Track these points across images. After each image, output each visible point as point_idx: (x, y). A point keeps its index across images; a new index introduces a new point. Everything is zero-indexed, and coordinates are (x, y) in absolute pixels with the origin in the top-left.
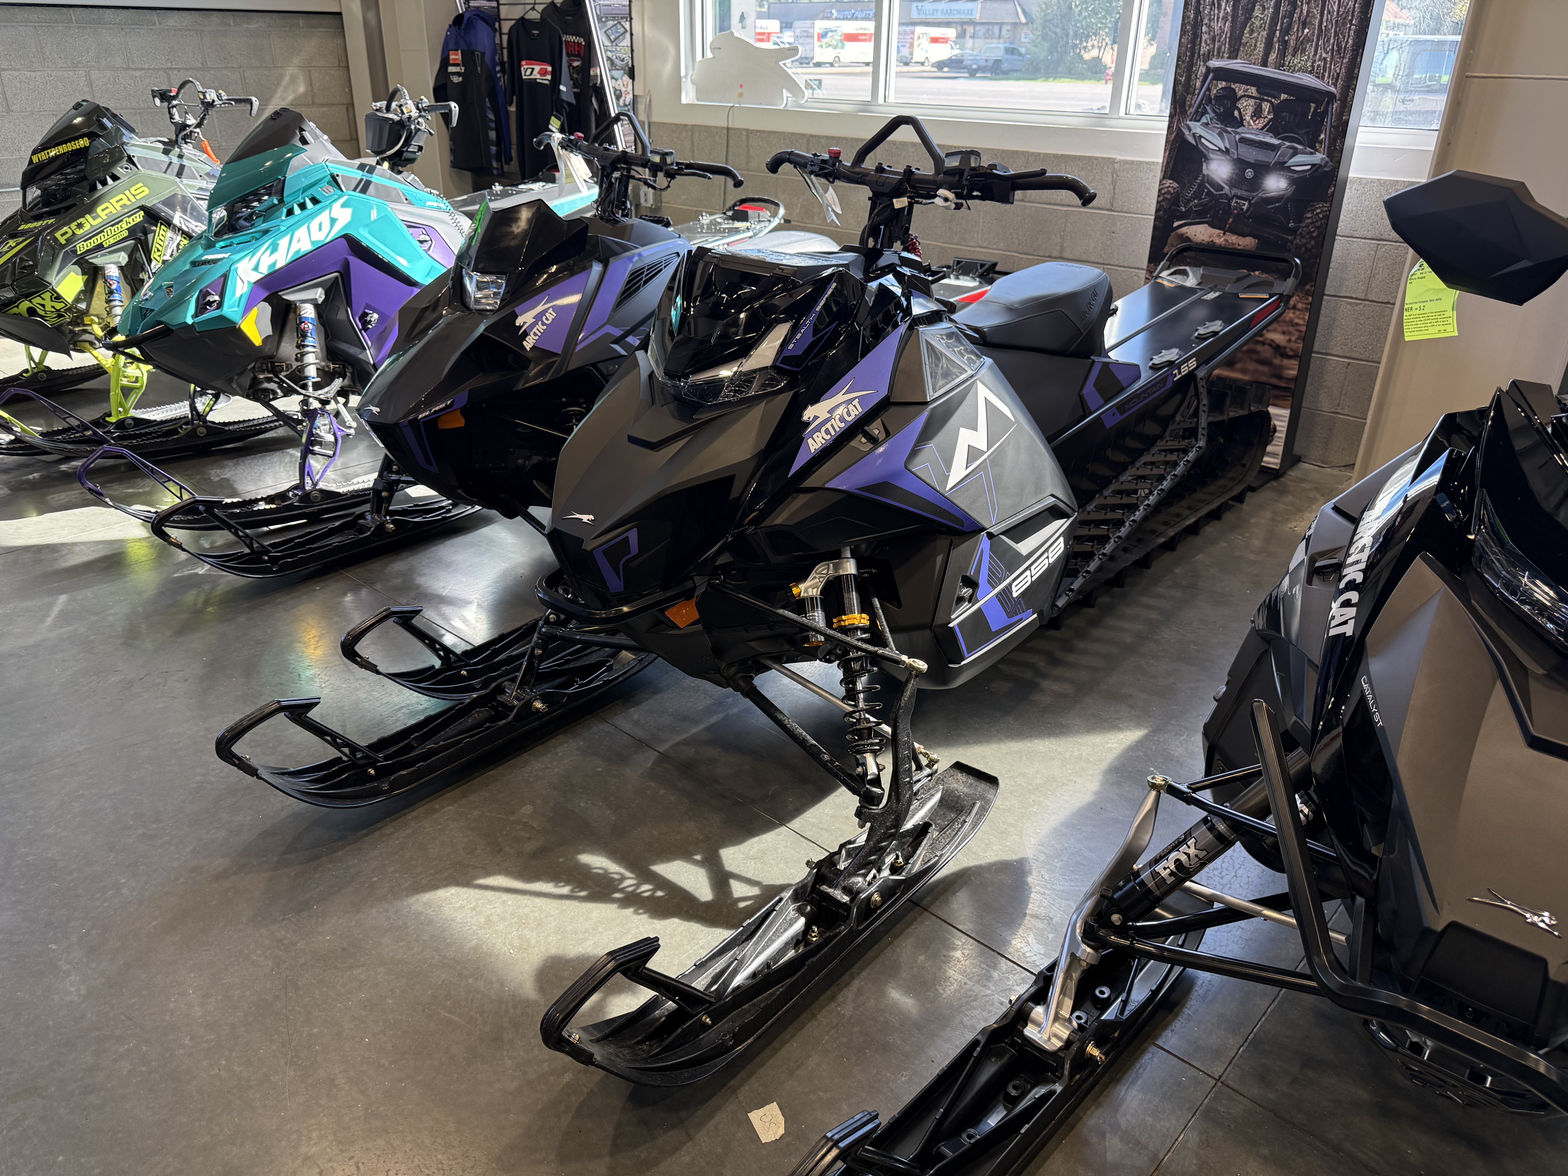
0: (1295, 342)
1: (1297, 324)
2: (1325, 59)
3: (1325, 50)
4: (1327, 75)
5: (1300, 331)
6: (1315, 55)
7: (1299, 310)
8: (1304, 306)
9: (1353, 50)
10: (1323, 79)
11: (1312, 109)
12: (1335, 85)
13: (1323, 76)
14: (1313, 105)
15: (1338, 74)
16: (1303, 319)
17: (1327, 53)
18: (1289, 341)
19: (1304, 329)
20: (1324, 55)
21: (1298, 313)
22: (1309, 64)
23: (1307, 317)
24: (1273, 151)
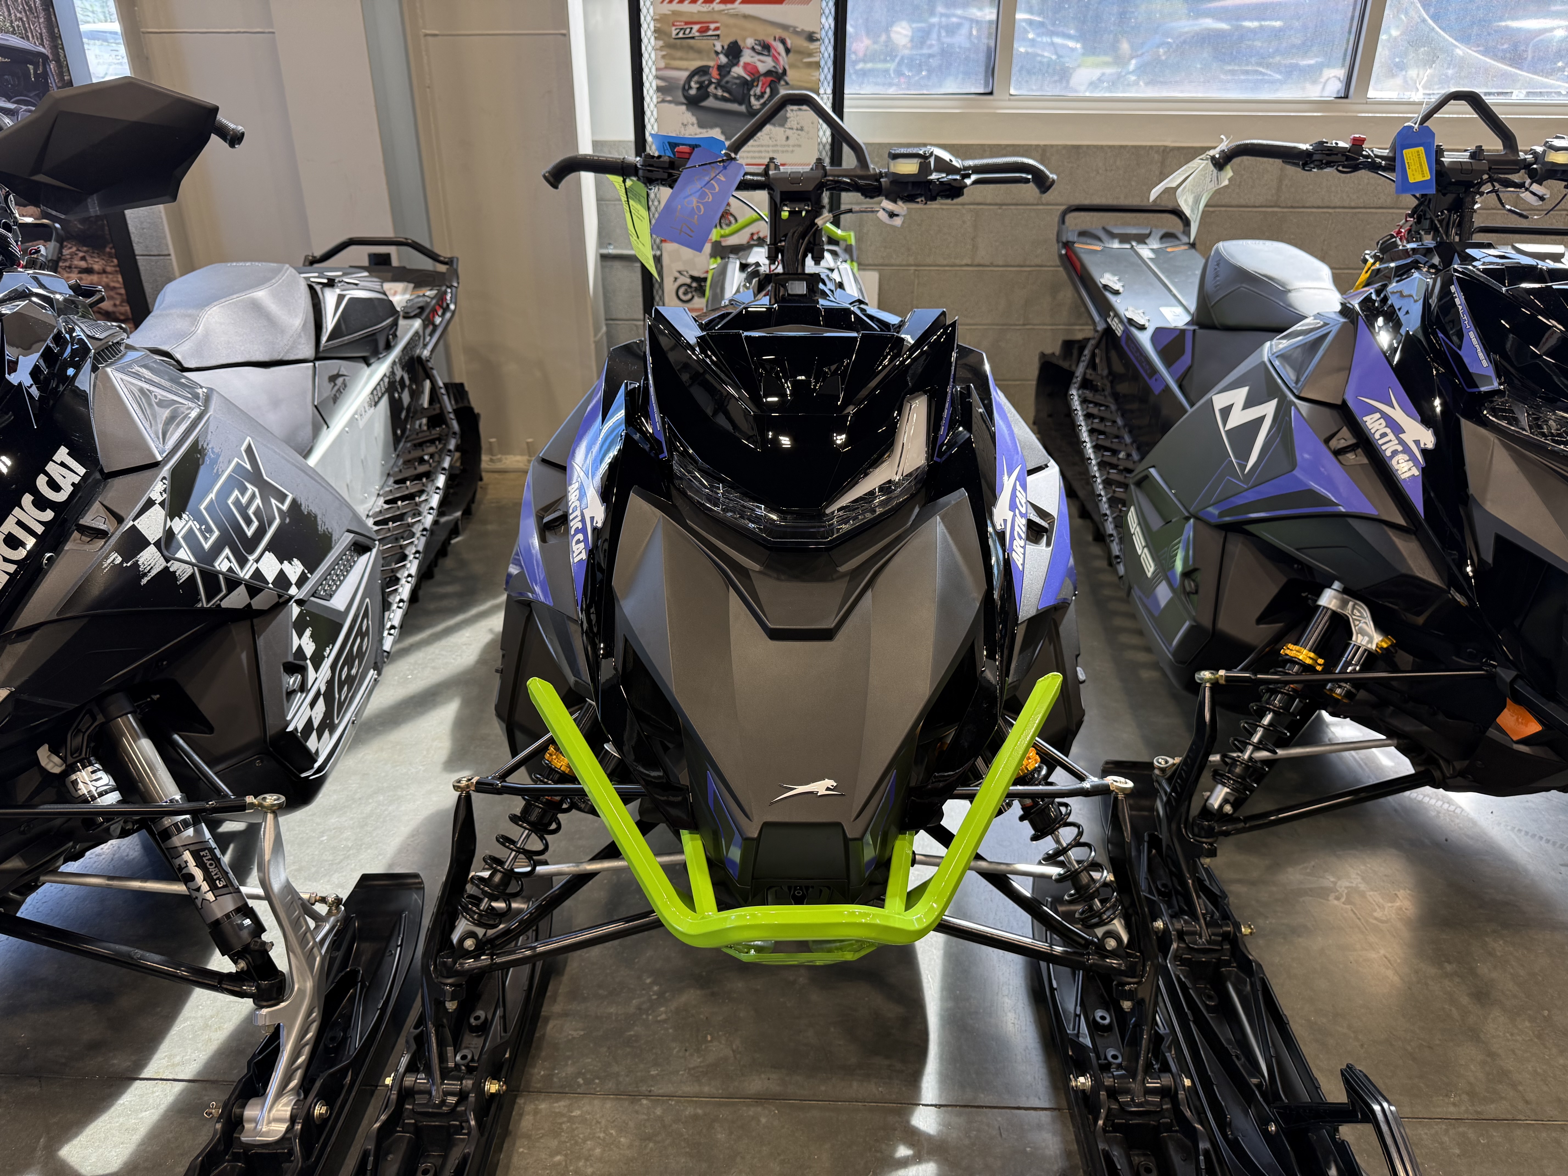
0: (121, 305)
1: (114, 288)
2: (21, 19)
3: (18, 10)
4: (30, 36)
5: (120, 294)
6: (10, 15)
7: (110, 273)
8: (113, 269)
9: (44, 10)
10: (28, 40)
11: (32, 71)
12: (42, 44)
13: (27, 37)
14: (31, 67)
15: (41, 34)
16: (118, 282)
17: (20, 13)
18: (115, 305)
19: (123, 291)
20: (18, 15)
21: (110, 276)
22: (8, 25)
23: (120, 279)
24: (13, 115)
